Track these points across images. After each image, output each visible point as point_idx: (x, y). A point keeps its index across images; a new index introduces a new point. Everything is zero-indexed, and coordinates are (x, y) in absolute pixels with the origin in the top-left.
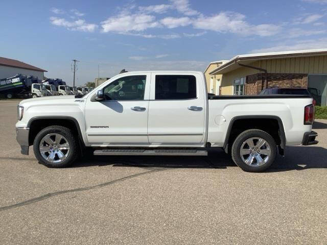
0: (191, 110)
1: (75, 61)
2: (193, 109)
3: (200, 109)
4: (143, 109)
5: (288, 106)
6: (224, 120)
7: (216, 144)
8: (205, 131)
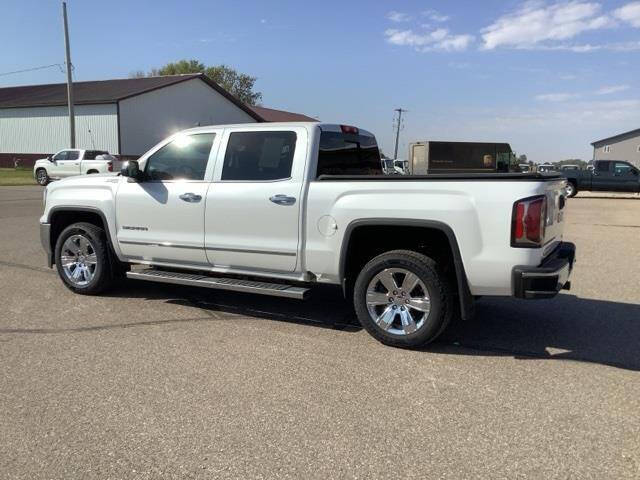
0: (276, 202)
1: (400, 111)
2: (279, 200)
3: (291, 201)
4: (197, 198)
5: (472, 200)
6: (334, 225)
7: (324, 276)
8: (300, 248)
